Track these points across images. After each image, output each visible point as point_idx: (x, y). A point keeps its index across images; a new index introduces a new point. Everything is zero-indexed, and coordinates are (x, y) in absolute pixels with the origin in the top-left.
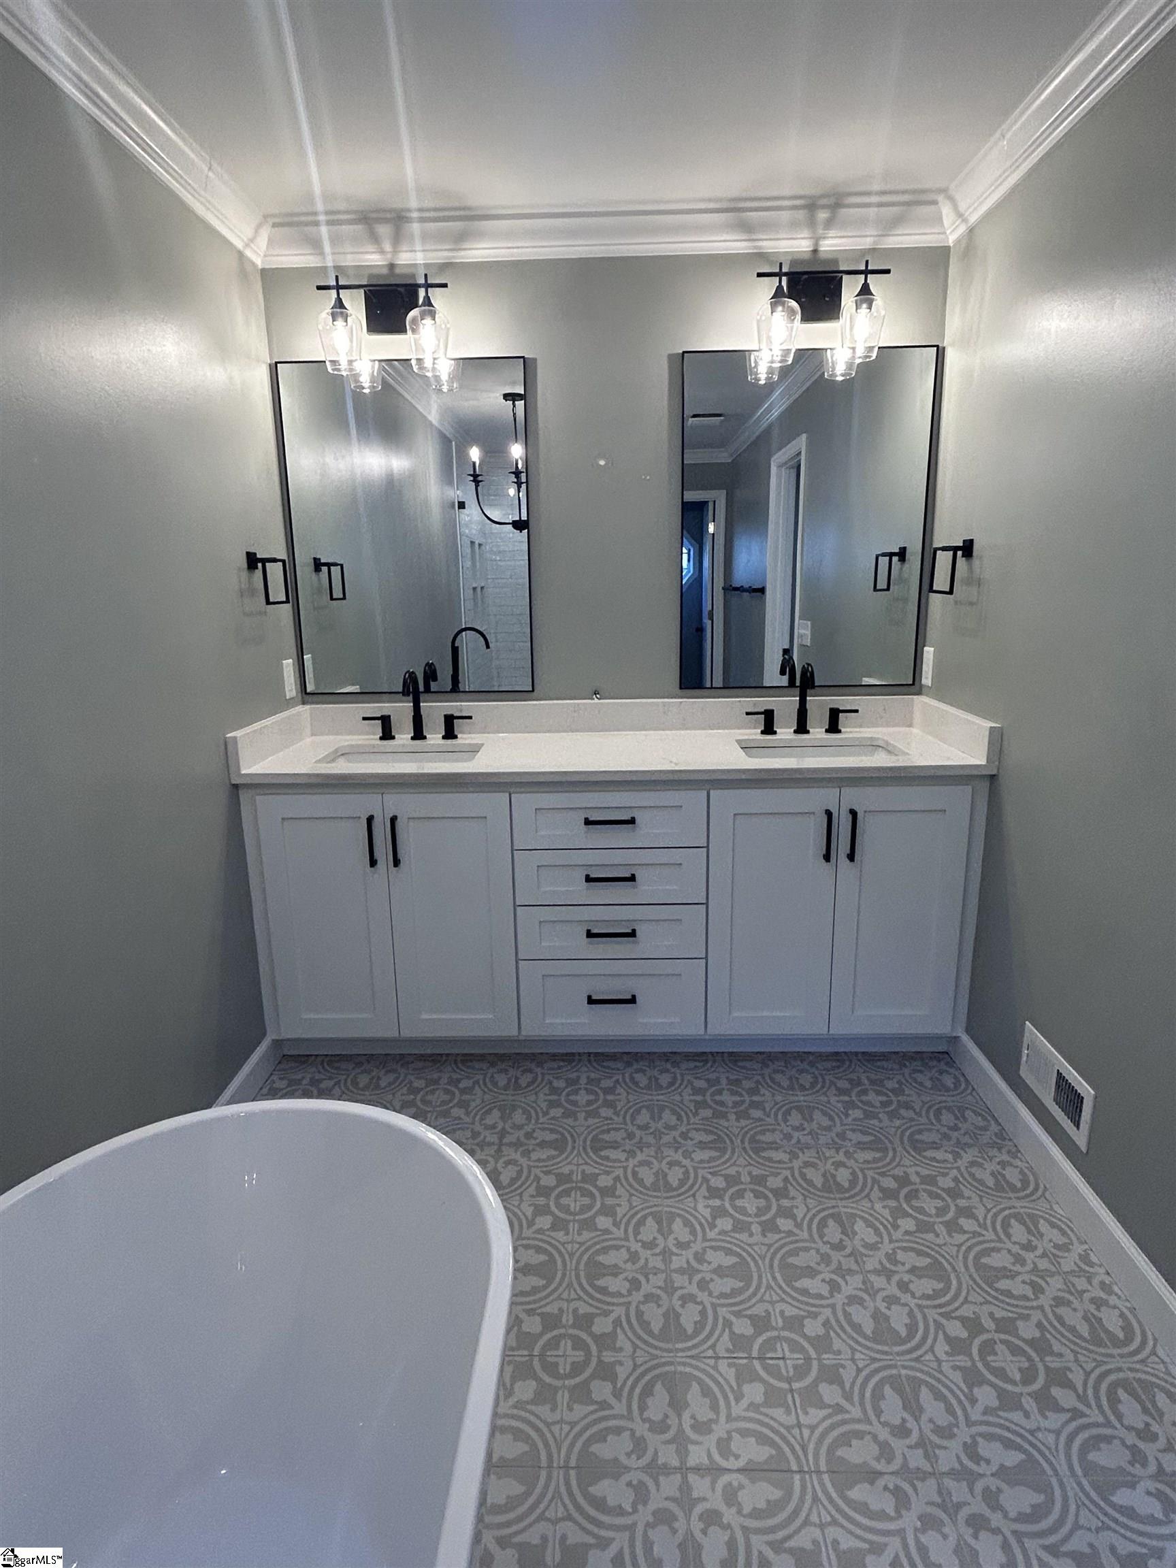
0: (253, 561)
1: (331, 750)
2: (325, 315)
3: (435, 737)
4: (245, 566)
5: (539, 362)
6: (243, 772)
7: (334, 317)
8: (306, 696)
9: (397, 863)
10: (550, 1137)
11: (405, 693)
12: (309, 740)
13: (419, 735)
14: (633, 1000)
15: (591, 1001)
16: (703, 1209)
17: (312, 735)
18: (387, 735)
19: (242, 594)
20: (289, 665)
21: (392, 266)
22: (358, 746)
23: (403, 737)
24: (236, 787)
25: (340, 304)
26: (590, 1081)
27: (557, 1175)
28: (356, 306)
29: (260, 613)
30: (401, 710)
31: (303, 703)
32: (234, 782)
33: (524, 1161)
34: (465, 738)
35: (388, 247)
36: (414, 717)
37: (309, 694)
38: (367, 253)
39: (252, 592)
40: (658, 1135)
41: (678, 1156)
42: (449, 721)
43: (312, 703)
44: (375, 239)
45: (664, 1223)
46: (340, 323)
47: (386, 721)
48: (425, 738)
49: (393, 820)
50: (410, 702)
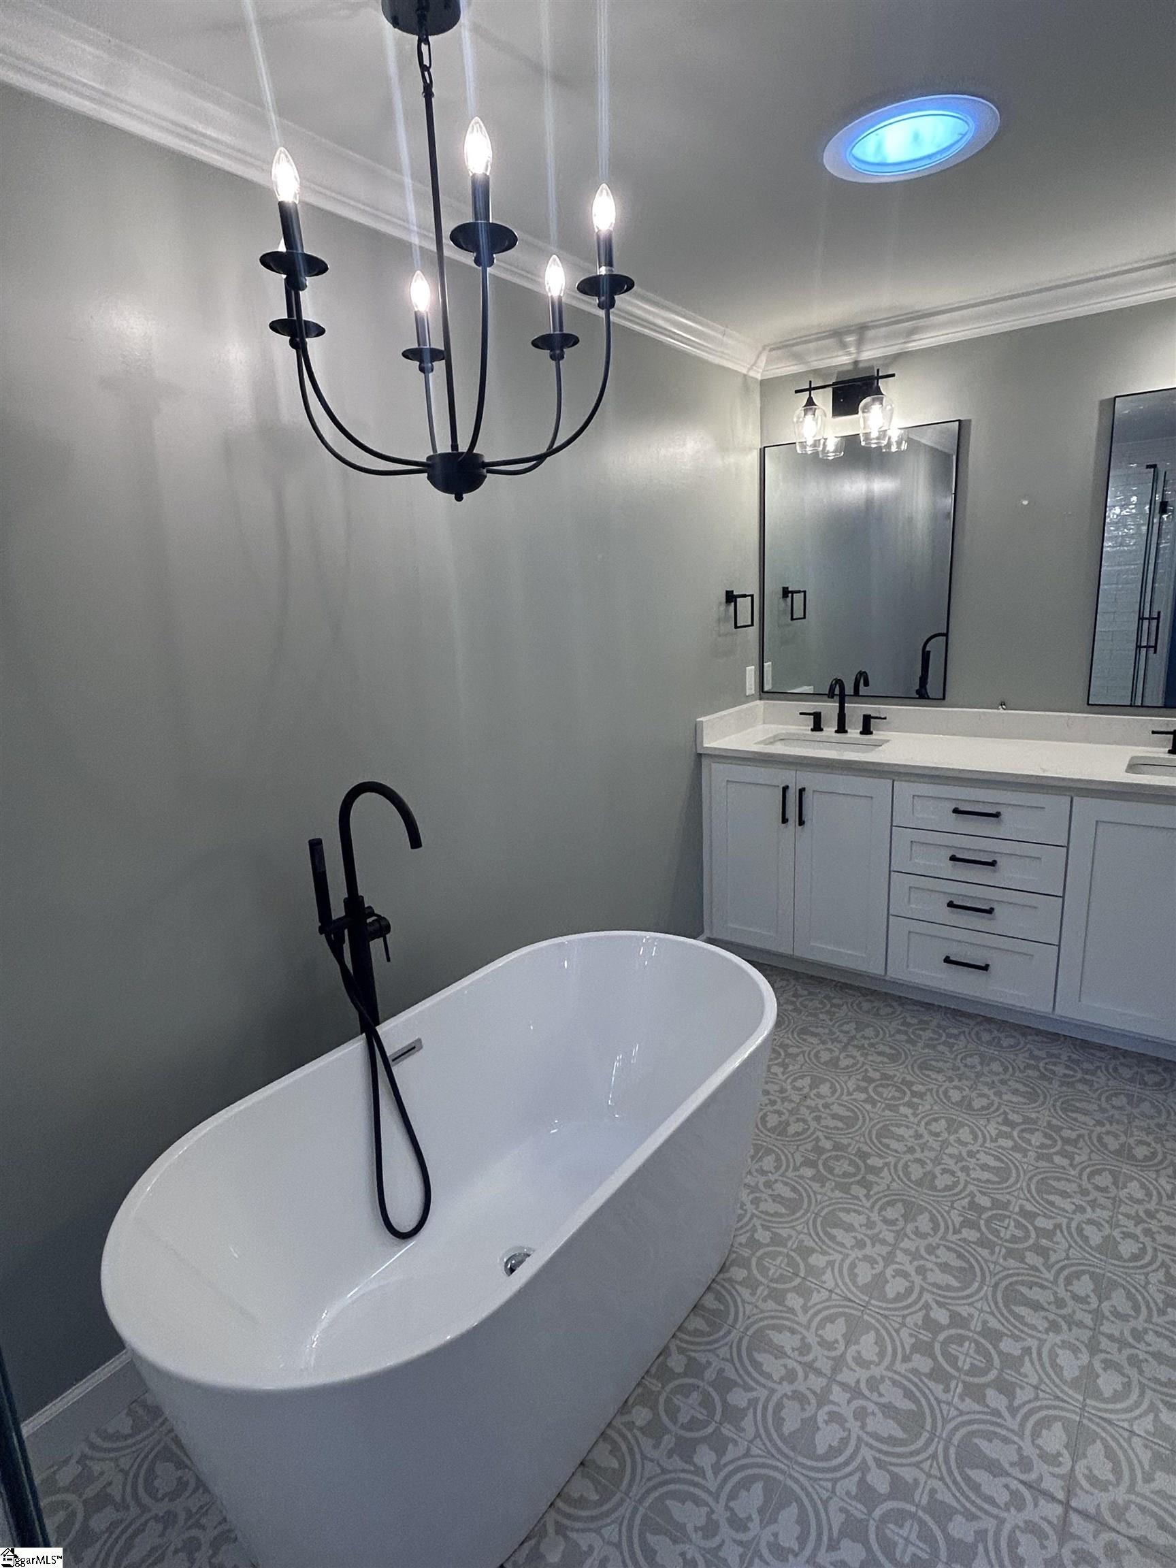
0: (731, 597)
1: (771, 735)
2: (800, 411)
3: (854, 732)
4: (724, 600)
5: (973, 423)
6: (705, 745)
7: (806, 412)
8: (762, 693)
9: (801, 823)
10: (888, 1050)
11: (831, 695)
12: (760, 727)
13: (841, 729)
14: (985, 968)
15: (947, 960)
16: (992, 1129)
17: (764, 723)
18: (817, 727)
19: (719, 620)
20: (751, 671)
21: (856, 363)
22: (794, 734)
23: (830, 730)
24: (700, 755)
25: (810, 402)
26: (939, 1026)
27: (882, 1074)
28: (824, 400)
29: (732, 634)
30: (829, 708)
31: (760, 699)
32: (699, 752)
33: (861, 1059)
34: (877, 735)
35: (853, 349)
36: (839, 715)
37: (767, 692)
38: (837, 356)
39: (726, 619)
40: (979, 1075)
41: (991, 1093)
42: (867, 719)
43: (768, 699)
44: (844, 346)
45: (953, 1126)
46: (809, 417)
47: (817, 717)
48: (846, 732)
49: (802, 791)
50: (835, 702)
